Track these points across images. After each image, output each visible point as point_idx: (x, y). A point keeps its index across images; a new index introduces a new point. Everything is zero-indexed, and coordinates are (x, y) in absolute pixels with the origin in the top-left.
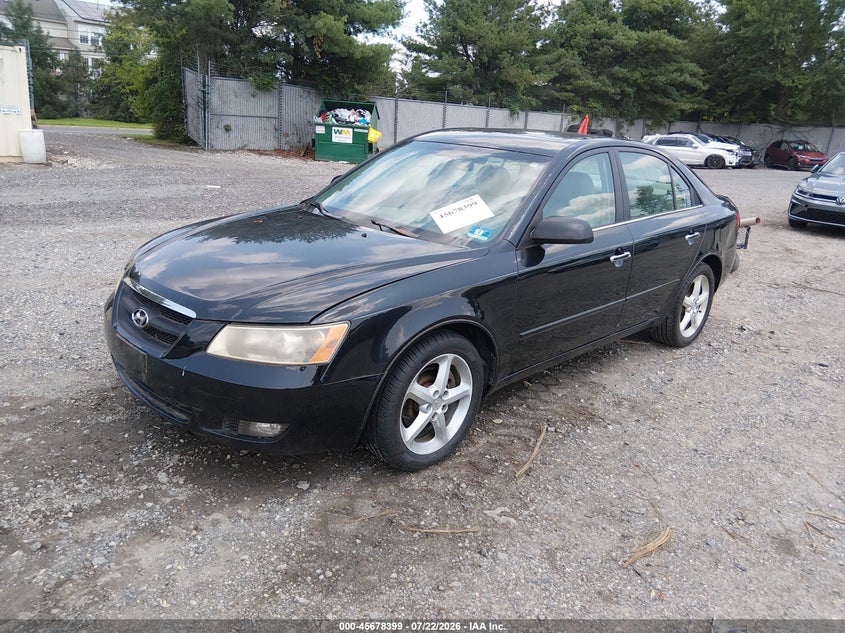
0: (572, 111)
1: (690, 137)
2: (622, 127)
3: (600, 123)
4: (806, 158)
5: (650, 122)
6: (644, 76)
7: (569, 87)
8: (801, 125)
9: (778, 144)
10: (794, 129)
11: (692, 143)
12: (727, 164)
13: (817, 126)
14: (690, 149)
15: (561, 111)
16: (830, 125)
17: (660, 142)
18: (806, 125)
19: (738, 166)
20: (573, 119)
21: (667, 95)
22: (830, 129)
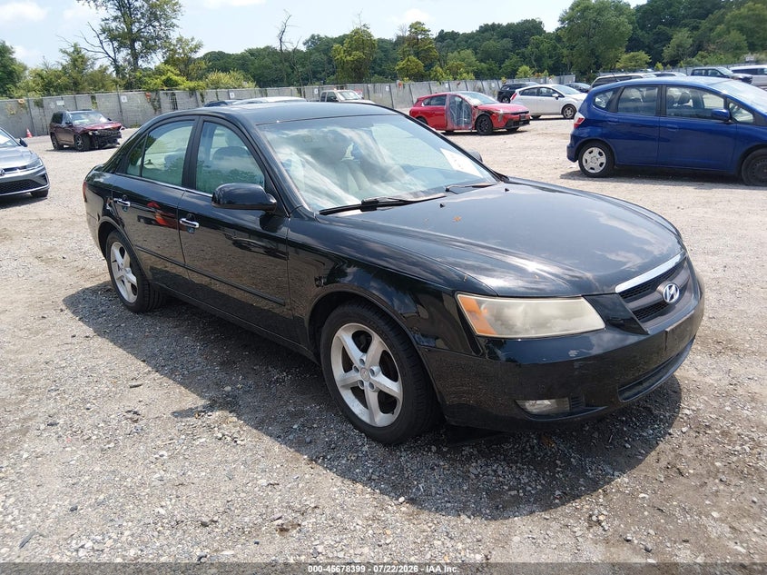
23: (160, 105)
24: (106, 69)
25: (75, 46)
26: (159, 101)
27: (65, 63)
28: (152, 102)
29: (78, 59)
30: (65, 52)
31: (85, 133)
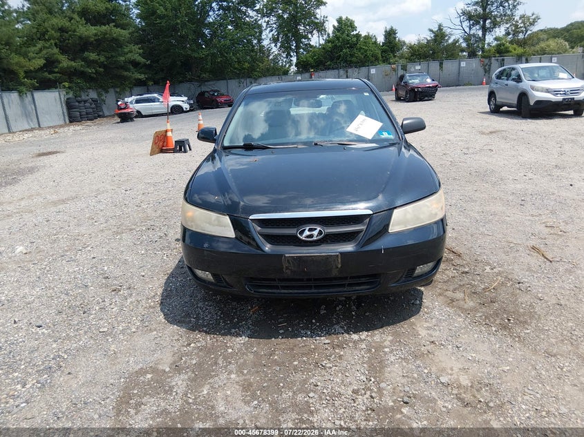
0: (64, 87)
1: (156, 95)
2: (102, 95)
3: (87, 93)
4: (222, 100)
5: (118, 90)
6: (108, 58)
7: (56, 70)
8: (209, 81)
9: (202, 94)
10: (206, 83)
11: (159, 99)
12: (185, 110)
13: (218, 80)
14: (158, 103)
15: (56, 88)
16: (225, 79)
17: (138, 102)
18: (212, 80)
19: (190, 110)
20: (67, 93)
21: (127, 70)
22: (225, 81)
23: (490, 69)
24: (458, 41)
25: (440, 26)
26: (490, 65)
27: (429, 38)
28: (484, 66)
29: (440, 35)
30: (431, 31)
31: (413, 89)
